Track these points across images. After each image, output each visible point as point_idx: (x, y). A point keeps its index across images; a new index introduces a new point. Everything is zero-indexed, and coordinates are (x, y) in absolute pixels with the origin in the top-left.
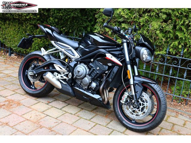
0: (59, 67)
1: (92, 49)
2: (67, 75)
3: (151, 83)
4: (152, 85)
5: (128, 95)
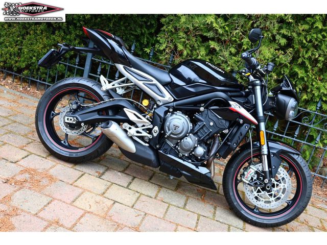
0: (135, 114)
1: (201, 89)
2: (150, 131)
3: (294, 154)
4: (295, 157)
5: (256, 170)
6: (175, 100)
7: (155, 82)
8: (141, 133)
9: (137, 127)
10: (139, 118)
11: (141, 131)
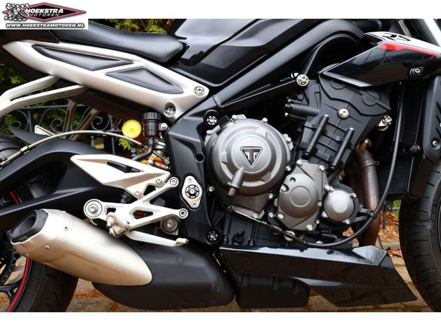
0: (110, 164)
6: (213, 92)
7: (139, 62)
8: (150, 214)
9: (132, 199)
10: (128, 169)
11: (148, 207)
